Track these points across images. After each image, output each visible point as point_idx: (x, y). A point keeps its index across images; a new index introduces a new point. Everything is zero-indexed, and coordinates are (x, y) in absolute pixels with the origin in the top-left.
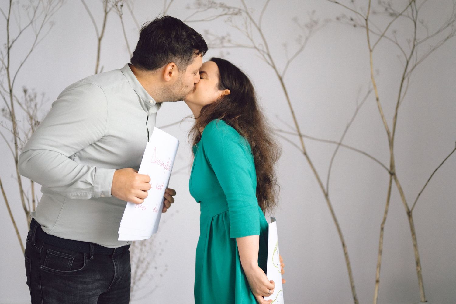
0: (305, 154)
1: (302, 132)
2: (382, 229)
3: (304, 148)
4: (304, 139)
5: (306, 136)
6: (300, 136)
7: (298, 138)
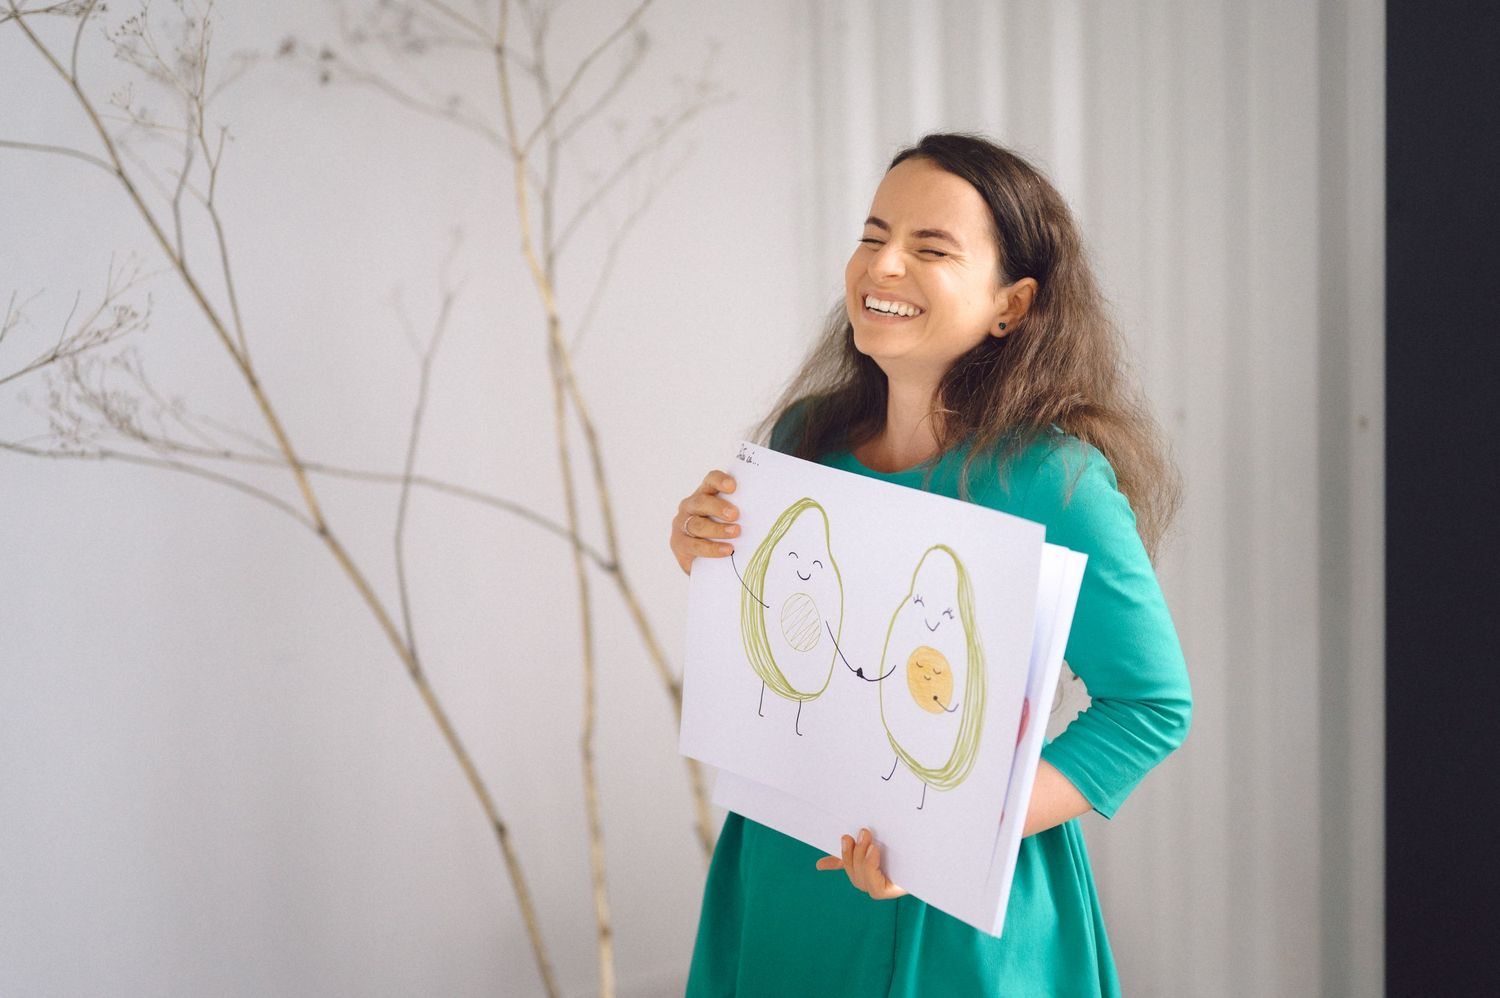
0: (323, 531)
1: (302, 453)
2: (588, 756)
3: (316, 511)
4: (312, 477)
5: (318, 468)
6: (298, 467)
7: (288, 475)
